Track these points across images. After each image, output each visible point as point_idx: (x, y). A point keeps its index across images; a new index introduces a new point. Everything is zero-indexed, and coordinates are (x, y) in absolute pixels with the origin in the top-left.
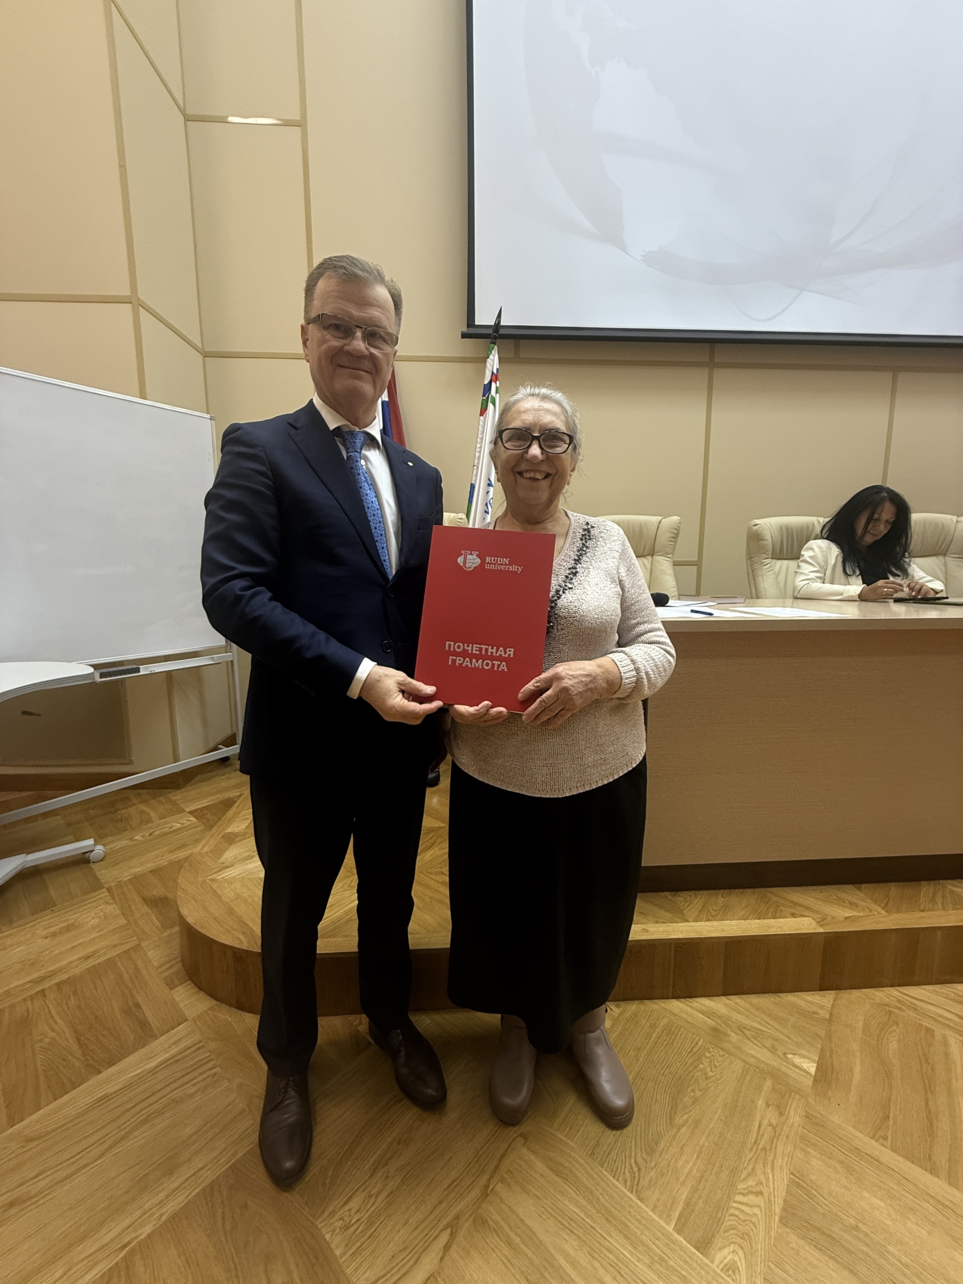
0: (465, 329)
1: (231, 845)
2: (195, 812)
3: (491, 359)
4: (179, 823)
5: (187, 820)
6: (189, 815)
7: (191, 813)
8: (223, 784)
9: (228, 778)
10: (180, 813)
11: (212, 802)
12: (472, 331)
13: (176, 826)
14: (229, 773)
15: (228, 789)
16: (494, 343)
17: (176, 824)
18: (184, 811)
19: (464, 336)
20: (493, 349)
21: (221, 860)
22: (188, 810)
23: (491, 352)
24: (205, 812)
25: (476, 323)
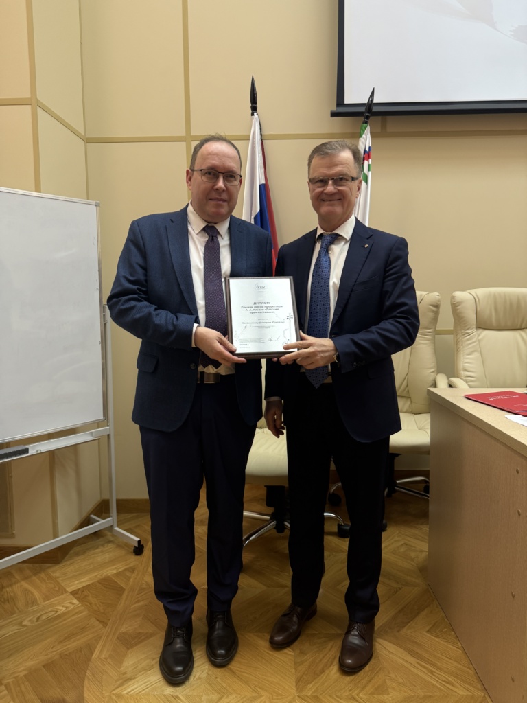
0: (334, 108)
1: (128, 649)
2: (77, 593)
3: (364, 138)
4: (63, 606)
5: (71, 603)
6: (71, 596)
7: (74, 593)
8: (99, 559)
9: (102, 551)
10: (62, 594)
11: (91, 582)
12: (342, 110)
13: (61, 610)
14: (103, 545)
15: (104, 565)
16: (366, 123)
17: (61, 608)
18: (66, 592)
19: (334, 114)
20: (365, 128)
21: (122, 669)
22: (69, 589)
23: (364, 131)
24: (85, 593)
25: (346, 102)
